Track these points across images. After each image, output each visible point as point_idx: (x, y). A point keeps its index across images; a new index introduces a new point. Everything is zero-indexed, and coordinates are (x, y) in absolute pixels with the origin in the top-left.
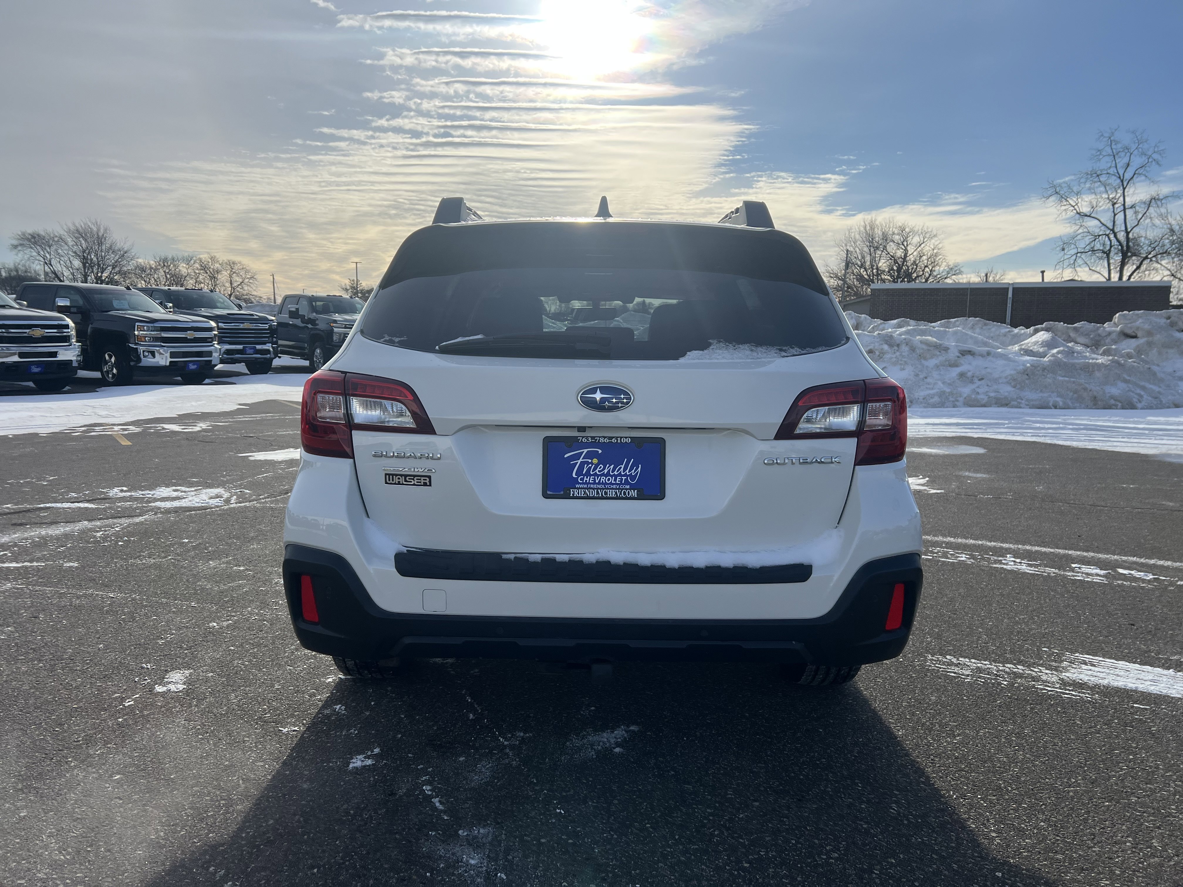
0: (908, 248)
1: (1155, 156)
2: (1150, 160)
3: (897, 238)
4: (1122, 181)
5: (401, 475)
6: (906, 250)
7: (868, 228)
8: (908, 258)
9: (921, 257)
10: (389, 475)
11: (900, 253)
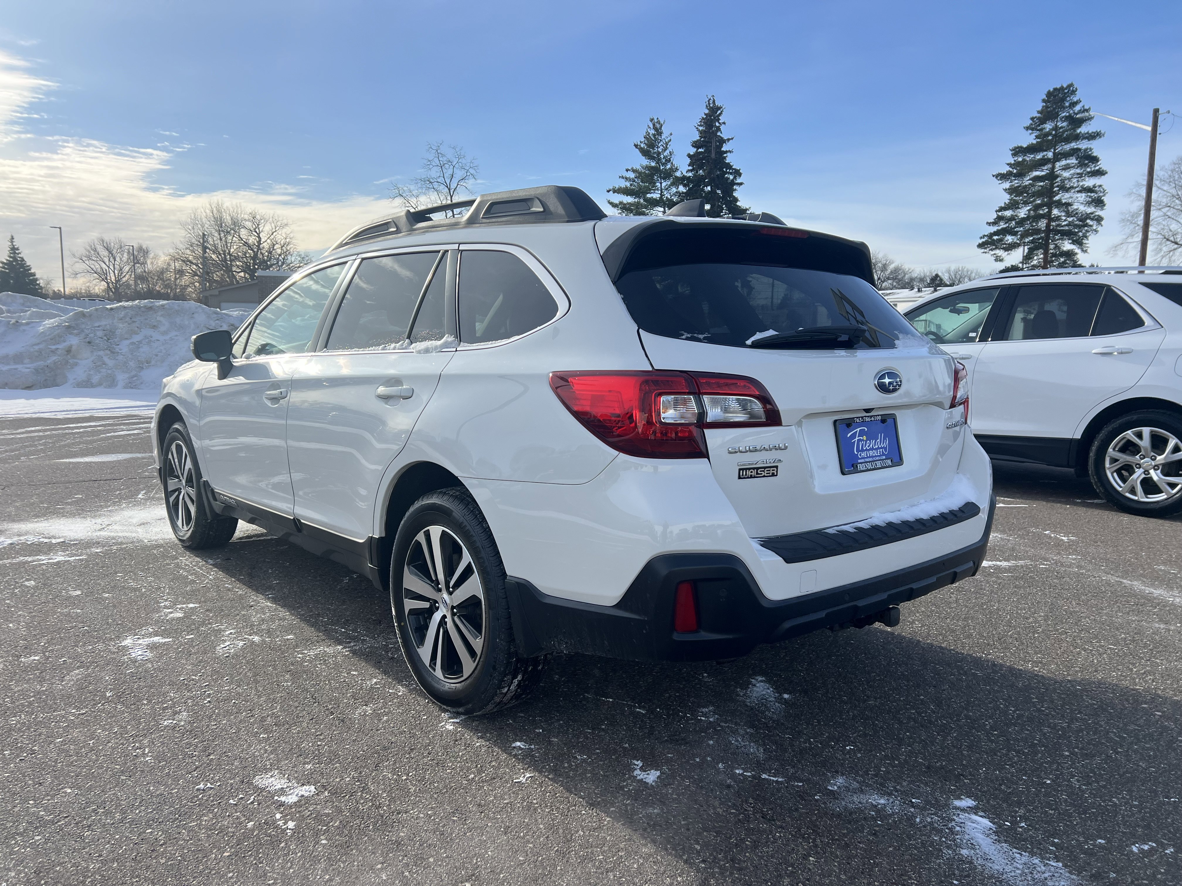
0: (261, 236)
1: (472, 171)
2: (468, 174)
3: (248, 224)
4: (449, 190)
5: (754, 469)
6: (259, 237)
7: (215, 211)
8: (261, 246)
9: (274, 245)
10: (743, 469)
11: (252, 240)
